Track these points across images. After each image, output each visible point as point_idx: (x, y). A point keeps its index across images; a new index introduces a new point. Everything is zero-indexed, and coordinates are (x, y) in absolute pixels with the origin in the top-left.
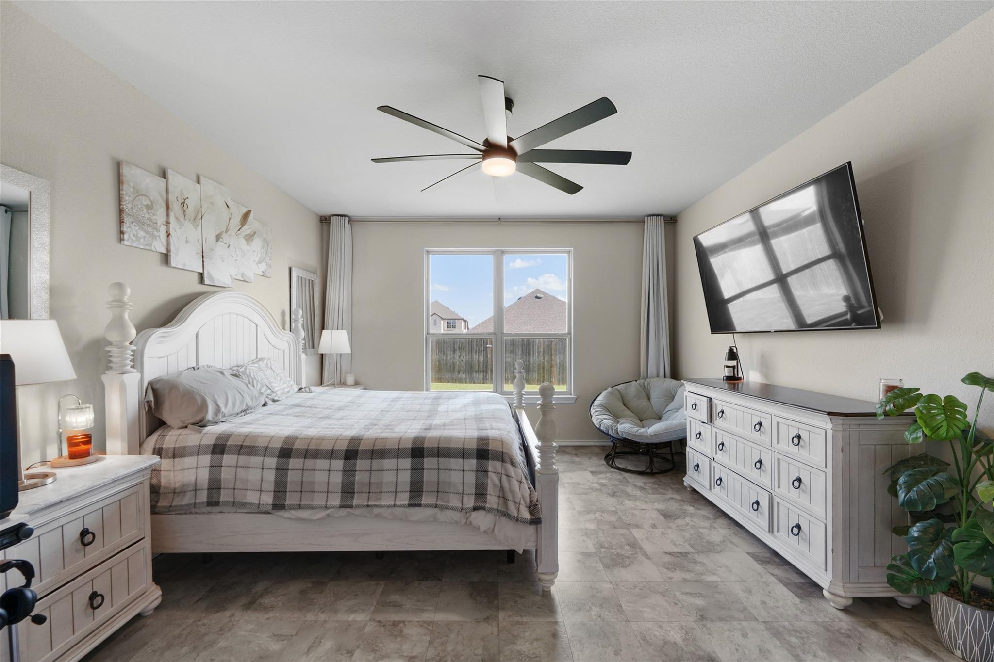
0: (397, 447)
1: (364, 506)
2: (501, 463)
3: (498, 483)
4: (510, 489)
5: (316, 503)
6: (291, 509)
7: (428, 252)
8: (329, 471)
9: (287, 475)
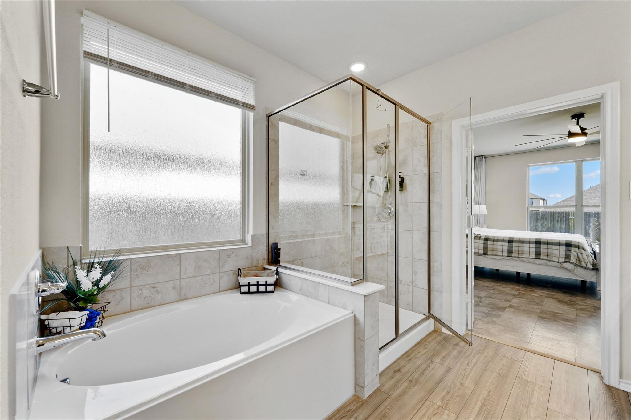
0: (529, 240)
1: (517, 257)
2: (578, 249)
3: (576, 255)
4: (582, 258)
5: (498, 254)
6: (490, 255)
7: (528, 166)
8: (503, 245)
9: (487, 245)
